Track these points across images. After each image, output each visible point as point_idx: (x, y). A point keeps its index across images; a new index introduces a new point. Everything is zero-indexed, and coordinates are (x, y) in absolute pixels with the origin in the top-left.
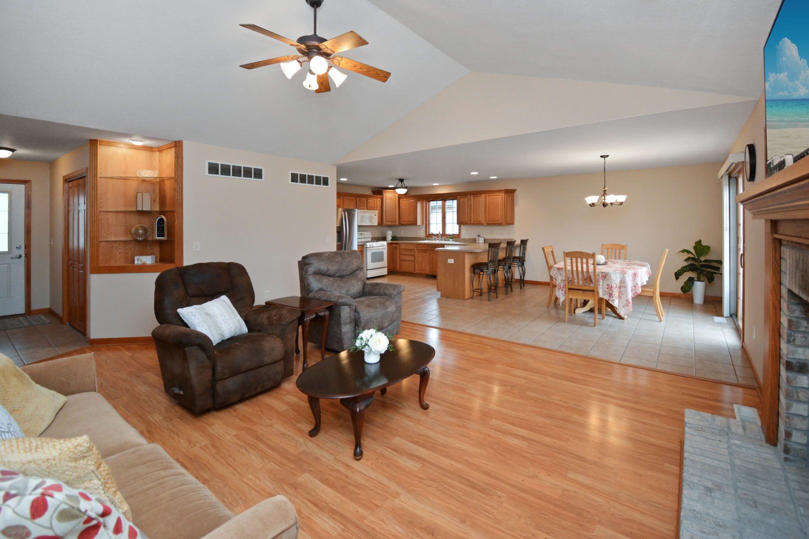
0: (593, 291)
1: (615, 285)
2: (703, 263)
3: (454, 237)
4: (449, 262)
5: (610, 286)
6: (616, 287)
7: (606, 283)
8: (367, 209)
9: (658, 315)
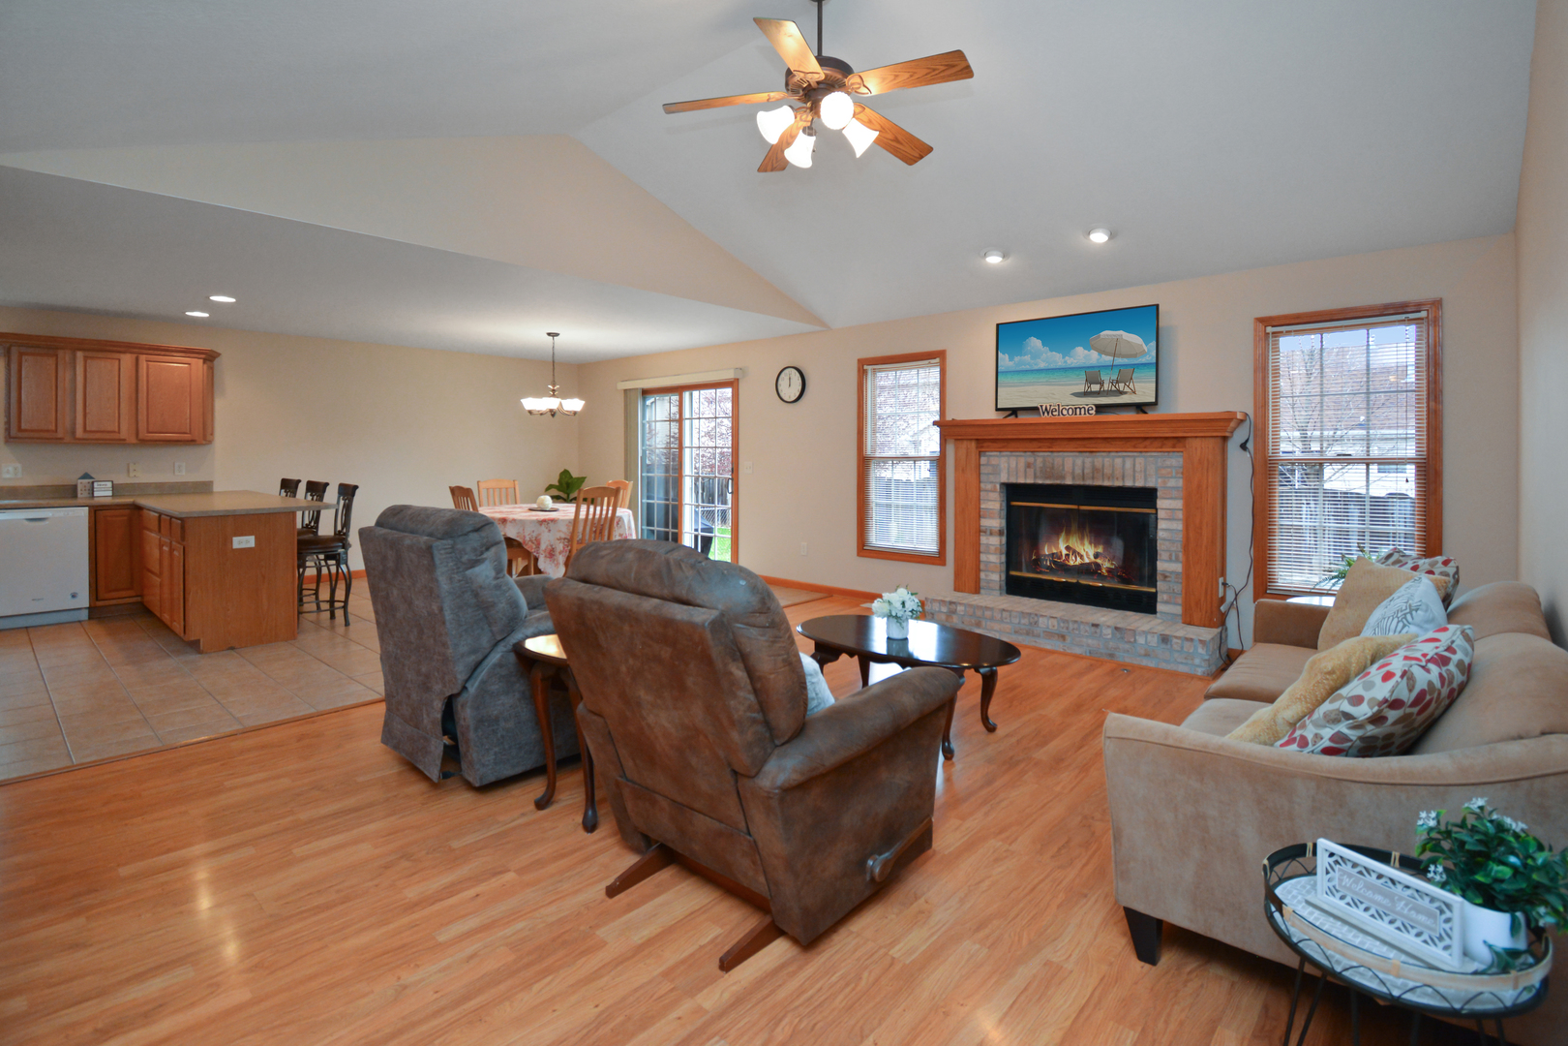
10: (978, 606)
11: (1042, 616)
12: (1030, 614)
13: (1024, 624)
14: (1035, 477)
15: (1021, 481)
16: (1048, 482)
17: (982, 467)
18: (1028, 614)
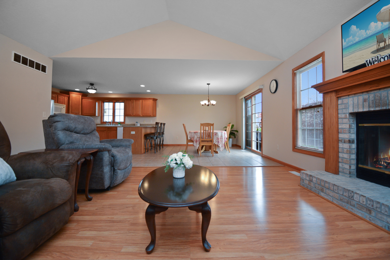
3: (120, 123)
4: (132, 133)
8: (58, 102)
10: (322, 180)
11: (356, 193)
12: (349, 190)
13: (345, 196)
14: (369, 107)
15: (361, 110)
16: (377, 109)
17: (339, 106)
18: (347, 190)
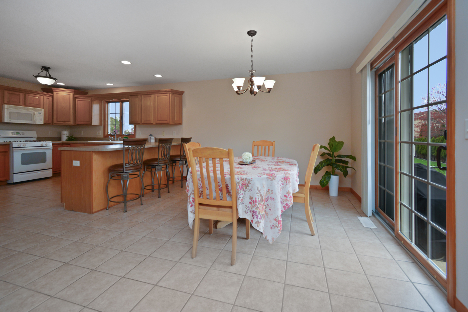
0: (231, 207)
1: (260, 198)
2: (337, 158)
4: (74, 164)
5: (254, 199)
6: (262, 200)
7: (248, 194)
8: (25, 105)
9: (308, 221)
